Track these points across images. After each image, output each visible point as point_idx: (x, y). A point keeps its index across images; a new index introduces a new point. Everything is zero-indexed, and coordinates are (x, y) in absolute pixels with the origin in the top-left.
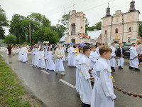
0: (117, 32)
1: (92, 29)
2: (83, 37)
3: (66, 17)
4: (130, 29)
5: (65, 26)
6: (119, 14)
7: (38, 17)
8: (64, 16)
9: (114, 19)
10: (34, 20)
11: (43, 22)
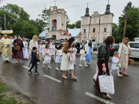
0: (94, 31)
1: (72, 27)
2: (65, 34)
3: (47, 12)
4: (105, 29)
5: (46, 22)
6: (96, 15)
7: (15, 8)
8: (45, 11)
9: (92, 19)
10: (10, 11)
11: (21, 15)
